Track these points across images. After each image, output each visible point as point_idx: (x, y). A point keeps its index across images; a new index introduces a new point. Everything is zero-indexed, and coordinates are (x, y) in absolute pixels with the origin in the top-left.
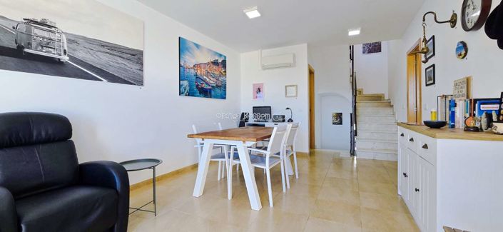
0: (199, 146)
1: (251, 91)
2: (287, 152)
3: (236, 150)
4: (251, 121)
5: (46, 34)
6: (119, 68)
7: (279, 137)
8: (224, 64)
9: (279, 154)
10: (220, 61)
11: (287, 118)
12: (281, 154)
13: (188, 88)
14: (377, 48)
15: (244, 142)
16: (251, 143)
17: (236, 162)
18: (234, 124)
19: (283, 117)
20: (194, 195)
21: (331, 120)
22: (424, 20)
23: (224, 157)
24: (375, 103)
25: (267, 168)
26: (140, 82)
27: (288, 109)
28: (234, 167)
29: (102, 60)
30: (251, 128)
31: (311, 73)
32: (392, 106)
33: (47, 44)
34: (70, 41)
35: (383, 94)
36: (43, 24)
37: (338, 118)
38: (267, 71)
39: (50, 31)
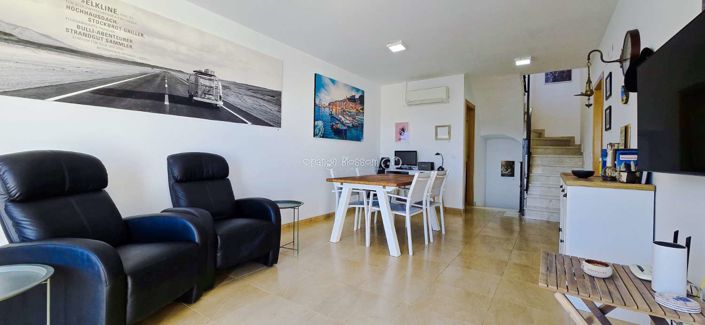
0: (337, 191)
1: (393, 132)
2: (431, 203)
3: (375, 195)
4: (393, 167)
5: (207, 83)
6: (262, 110)
7: (422, 184)
8: (362, 99)
9: (421, 203)
10: (357, 97)
11: (436, 167)
12: (424, 203)
13: (322, 130)
14: (565, 75)
15: (384, 187)
16: (392, 188)
17: (376, 209)
18: (373, 171)
19: (432, 164)
20: (331, 240)
21: (499, 170)
22: (589, 59)
23: (362, 203)
24: (558, 149)
25: (407, 215)
26: (278, 124)
27: (438, 154)
28: (373, 214)
29: (247, 103)
30: (391, 176)
31: (470, 110)
32: (581, 154)
33: (208, 91)
34: (224, 87)
35: (573, 138)
36: (206, 74)
37: (508, 168)
38: (413, 107)
39: (210, 80)
